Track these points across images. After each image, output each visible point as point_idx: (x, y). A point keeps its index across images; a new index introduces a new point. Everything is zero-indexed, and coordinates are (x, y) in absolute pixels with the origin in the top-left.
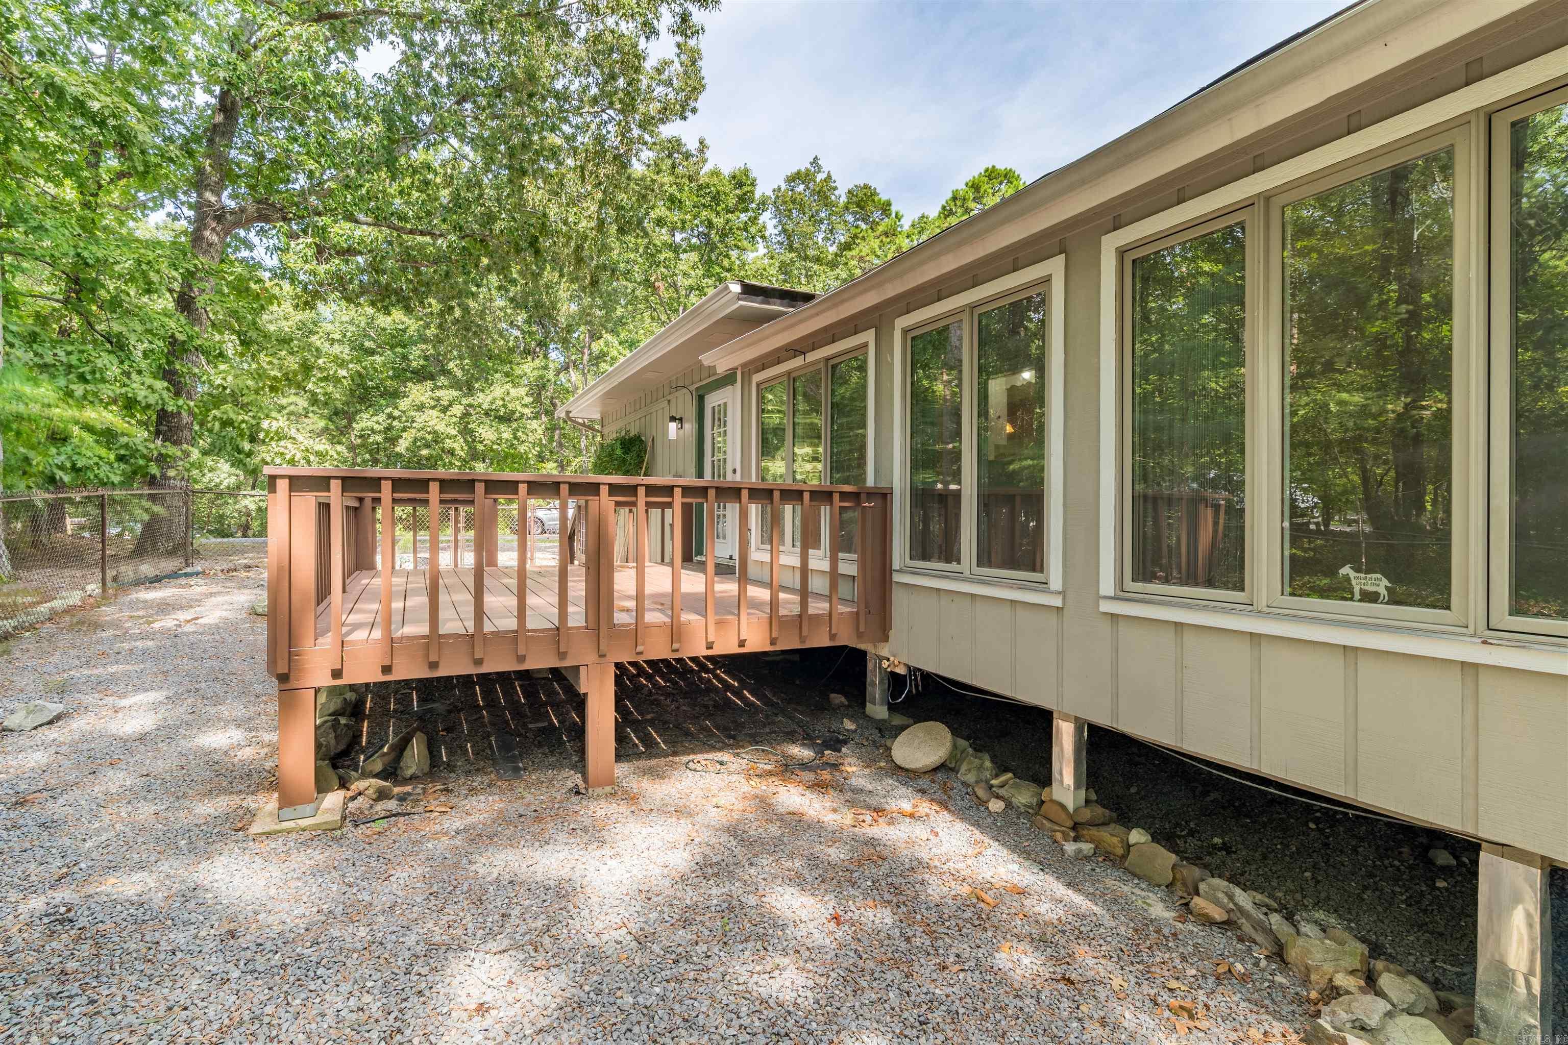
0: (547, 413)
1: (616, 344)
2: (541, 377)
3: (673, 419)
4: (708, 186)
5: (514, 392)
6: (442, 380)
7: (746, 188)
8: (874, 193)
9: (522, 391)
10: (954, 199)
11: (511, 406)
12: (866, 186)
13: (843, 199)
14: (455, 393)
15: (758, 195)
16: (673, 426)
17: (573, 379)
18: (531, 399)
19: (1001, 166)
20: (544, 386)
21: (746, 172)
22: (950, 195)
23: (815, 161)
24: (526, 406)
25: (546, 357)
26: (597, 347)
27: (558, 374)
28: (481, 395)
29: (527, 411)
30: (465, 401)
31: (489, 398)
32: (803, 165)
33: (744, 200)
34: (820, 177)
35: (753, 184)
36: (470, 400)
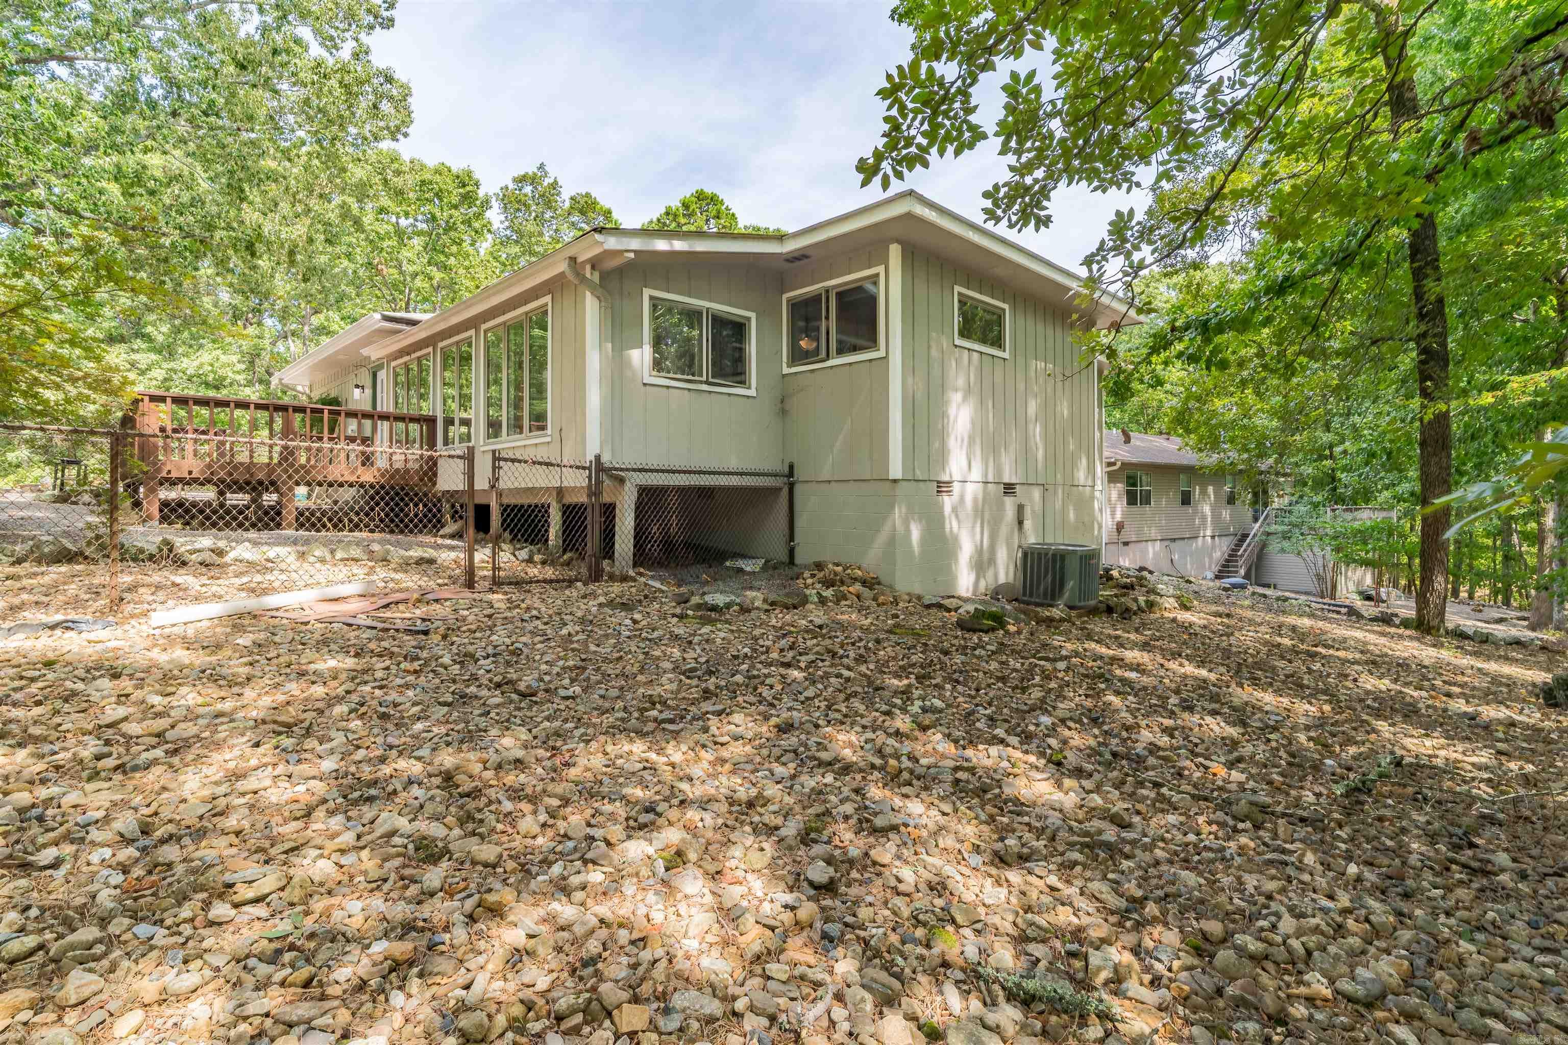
0: (261, 382)
1: (338, 319)
2: (256, 347)
3: (357, 386)
4: (431, 183)
5: (223, 358)
6: (138, 343)
7: (468, 188)
8: (595, 203)
9: (235, 358)
10: (667, 214)
11: (221, 372)
12: (588, 195)
13: (567, 205)
14: (154, 357)
15: (481, 193)
16: (357, 391)
17: (292, 348)
18: (243, 367)
19: (708, 190)
20: (258, 355)
21: (469, 174)
22: (663, 210)
23: (542, 167)
24: (238, 373)
25: (259, 324)
26: (316, 320)
27: (273, 344)
28: (185, 360)
29: (241, 378)
30: (165, 365)
31: (196, 363)
32: (532, 169)
33: (468, 198)
34: (547, 181)
35: (477, 184)
36: (172, 365)
